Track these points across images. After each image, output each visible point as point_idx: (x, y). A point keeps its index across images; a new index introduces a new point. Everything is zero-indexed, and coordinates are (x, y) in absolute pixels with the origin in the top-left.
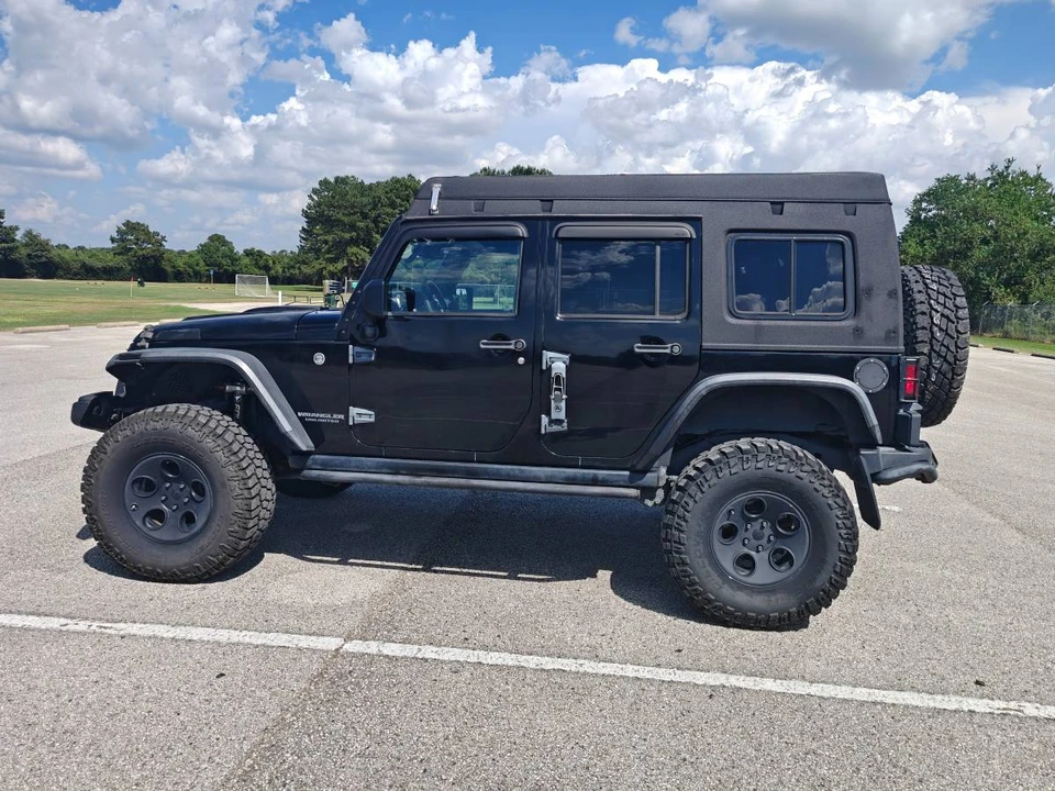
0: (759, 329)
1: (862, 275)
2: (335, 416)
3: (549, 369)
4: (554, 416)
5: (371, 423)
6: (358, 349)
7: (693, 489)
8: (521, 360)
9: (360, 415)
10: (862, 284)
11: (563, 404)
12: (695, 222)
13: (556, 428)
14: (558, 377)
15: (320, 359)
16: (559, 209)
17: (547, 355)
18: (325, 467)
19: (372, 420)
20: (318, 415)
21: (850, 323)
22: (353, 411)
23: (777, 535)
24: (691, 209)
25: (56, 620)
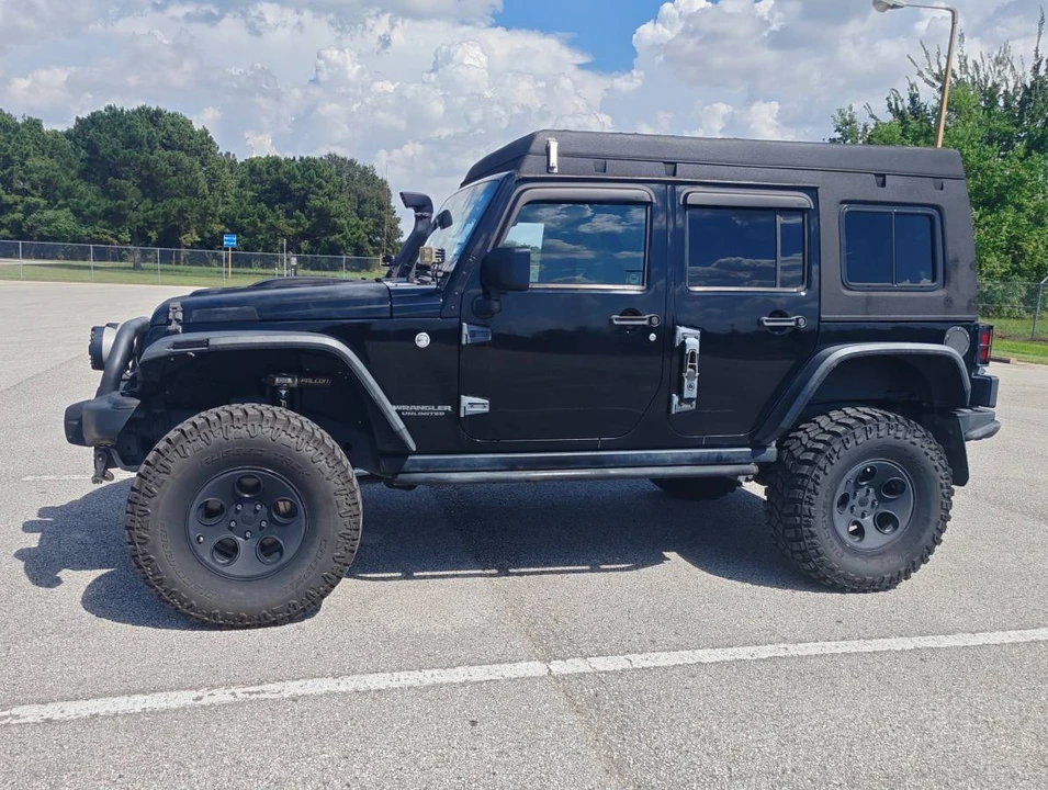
0: (868, 299)
1: (950, 247)
2: (440, 408)
3: (683, 344)
4: (687, 394)
5: (485, 414)
6: (475, 328)
7: (822, 462)
8: (653, 337)
9: (473, 404)
10: (950, 256)
11: (696, 382)
12: (812, 191)
13: (686, 407)
14: (693, 353)
15: (423, 340)
16: (684, 172)
17: (682, 330)
18: (426, 467)
19: (487, 410)
20: (418, 408)
21: (941, 293)
22: (466, 400)
23: (880, 499)
24: (807, 179)
25: (186, 693)
